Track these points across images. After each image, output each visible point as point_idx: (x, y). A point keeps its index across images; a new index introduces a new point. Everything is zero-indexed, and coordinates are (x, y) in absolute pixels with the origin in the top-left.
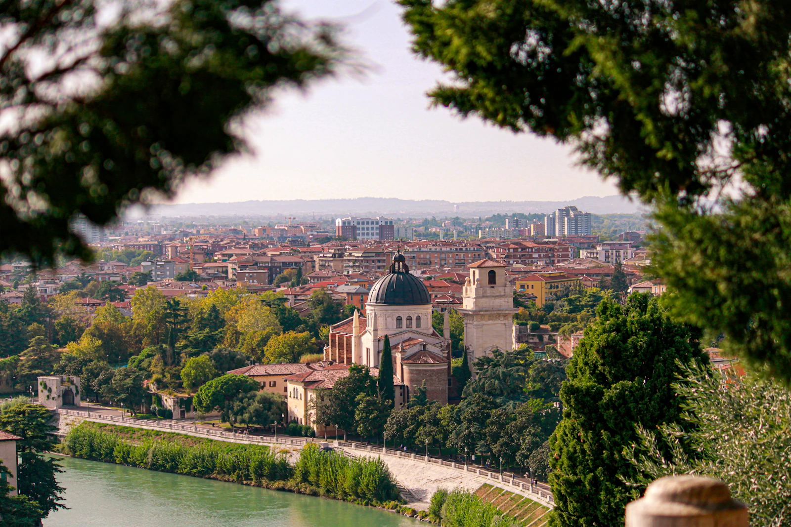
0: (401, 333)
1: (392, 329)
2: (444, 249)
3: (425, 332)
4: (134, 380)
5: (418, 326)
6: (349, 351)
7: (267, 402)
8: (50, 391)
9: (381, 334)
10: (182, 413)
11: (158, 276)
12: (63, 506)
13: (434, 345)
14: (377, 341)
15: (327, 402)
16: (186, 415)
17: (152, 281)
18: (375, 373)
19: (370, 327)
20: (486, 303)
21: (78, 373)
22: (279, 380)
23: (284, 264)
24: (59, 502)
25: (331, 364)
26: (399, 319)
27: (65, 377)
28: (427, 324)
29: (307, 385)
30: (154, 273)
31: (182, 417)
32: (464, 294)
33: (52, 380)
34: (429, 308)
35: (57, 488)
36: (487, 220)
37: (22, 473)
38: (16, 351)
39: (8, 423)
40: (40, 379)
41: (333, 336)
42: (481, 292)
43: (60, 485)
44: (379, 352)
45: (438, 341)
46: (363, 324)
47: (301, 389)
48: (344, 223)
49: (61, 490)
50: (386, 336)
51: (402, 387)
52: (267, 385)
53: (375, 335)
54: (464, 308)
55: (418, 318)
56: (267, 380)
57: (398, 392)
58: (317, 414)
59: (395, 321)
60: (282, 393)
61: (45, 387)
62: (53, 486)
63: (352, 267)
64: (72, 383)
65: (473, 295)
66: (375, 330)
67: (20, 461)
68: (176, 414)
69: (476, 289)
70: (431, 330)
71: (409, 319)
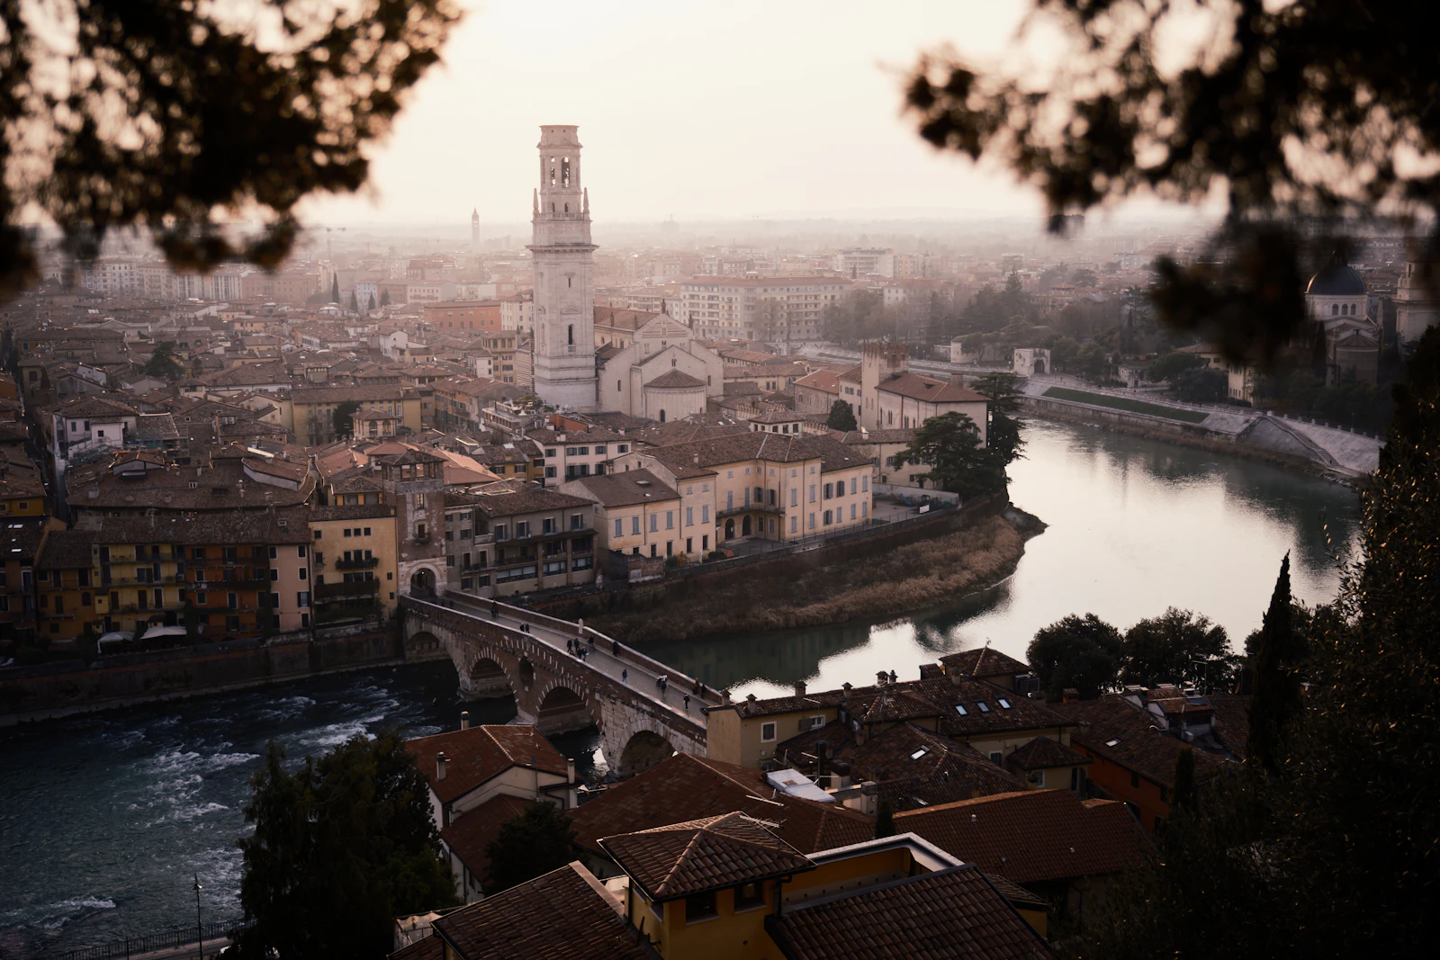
0: (1337, 319)
1: (1329, 316)
2: (1388, 245)
3: (1360, 318)
4: (1096, 353)
5: (1353, 312)
7: (1210, 377)
8: (1024, 360)
9: (1318, 320)
11: (1127, 265)
13: (1367, 331)
14: (1314, 326)
17: (1121, 270)
21: (1049, 346)
24: (1022, 453)
26: (1335, 307)
27: (1038, 350)
28: (1362, 311)
30: (1123, 263)
32: (1399, 285)
33: (1027, 353)
34: (1365, 298)
35: (1021, 442)
37: (991, 429)
38: (997, 328)
40: (1016, 351)
42: (1415, 284)
44: (1315, 337)
45: (1370, 327)
50: (1323, 322)
51: (1333, 367)
52: (1212, 361)
53: (1312, 321)
54: (1398, 298)
55: (1354, 307)
57: (1328, 371)
58: (1254, 389)
59: (1331, 309)
61: (1021, 357)
62: (1016, 440)
64: (1044, 355)
65: (1408, 286)
67: (990, 419)
69: (1411, 281)
70: (1366, 317)
71: (1345, 307)
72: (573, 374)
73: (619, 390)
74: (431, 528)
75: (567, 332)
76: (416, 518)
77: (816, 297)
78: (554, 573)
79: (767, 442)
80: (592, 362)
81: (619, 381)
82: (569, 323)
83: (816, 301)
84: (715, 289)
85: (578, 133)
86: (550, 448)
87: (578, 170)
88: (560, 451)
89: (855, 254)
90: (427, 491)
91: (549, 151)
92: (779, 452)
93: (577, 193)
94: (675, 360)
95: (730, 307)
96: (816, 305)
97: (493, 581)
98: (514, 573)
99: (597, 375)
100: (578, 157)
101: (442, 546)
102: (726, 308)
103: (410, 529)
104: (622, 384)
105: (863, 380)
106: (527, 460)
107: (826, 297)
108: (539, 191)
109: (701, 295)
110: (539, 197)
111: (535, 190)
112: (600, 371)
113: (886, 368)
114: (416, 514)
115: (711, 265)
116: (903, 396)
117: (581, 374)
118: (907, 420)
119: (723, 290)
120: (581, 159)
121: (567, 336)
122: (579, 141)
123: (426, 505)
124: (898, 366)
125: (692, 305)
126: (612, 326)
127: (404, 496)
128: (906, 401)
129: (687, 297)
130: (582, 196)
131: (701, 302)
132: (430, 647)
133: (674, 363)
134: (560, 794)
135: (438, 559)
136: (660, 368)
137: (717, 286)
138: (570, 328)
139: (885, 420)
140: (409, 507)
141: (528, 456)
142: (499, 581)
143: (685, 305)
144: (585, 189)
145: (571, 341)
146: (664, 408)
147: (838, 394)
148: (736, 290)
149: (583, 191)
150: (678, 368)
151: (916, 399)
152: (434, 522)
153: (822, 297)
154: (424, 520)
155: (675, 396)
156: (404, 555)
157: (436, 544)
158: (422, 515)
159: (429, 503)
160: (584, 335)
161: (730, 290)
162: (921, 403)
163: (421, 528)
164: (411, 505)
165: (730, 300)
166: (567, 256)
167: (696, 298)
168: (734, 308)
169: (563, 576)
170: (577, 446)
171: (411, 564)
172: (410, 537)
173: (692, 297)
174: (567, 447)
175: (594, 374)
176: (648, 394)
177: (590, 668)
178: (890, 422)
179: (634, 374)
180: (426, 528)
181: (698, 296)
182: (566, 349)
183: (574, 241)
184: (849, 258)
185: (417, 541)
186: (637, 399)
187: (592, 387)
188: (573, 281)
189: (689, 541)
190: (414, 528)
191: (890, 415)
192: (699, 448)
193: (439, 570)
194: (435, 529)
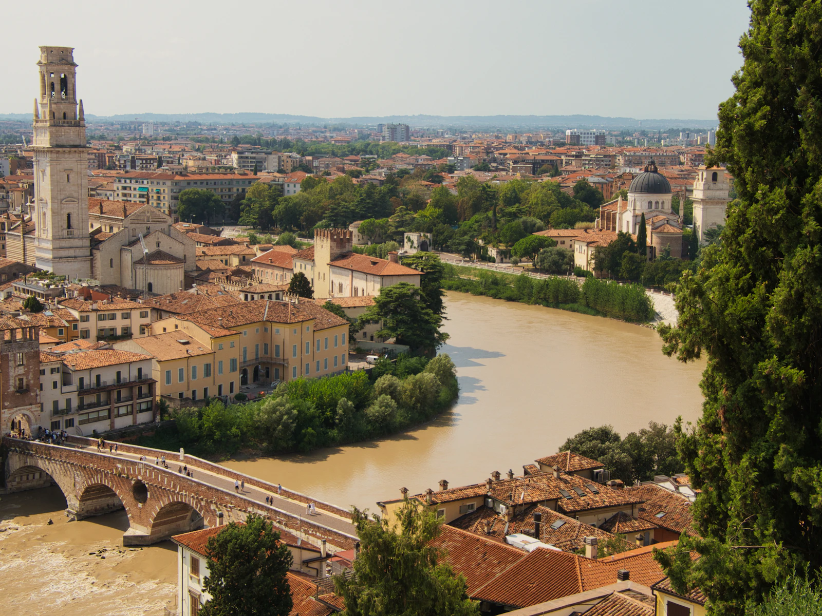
0: (652, 211)
1: (645, 209)
3: (667, 211)
4: (471, 237)
5: (662, 207)
6: (614, 223)
7: (561, 254)
8: (412, 243)
9: (638, 212)
10: (502, 259)
12: (445, 318)
13: (673, 220)
14: (635, 216)
15: (602, 255)
16: (504, 260)
17: (458, 170)
18: (635, 238)
19: (630, 207)
20: (711, 194)
21: (430, 231)
22: (567, 241)
23: (543, 161)
24: (443, 315)
25: (601, 230)
26: (650, 203)
27: (422, 234)
28: (668, 207)
29: (589, 244)
30: (457, 165)
31: (502, 262)
32: (694, 187)
33: (414, 237)
34: (670, 196)
36: (664, 133)
38: (388, 216)
39: (413, 264)
40: (406, 235)
41: (603, 212)
42: (707, 186)
43: (444, 305)
44: (636, 224)
45: (675, 218)
46: (624, 206)
47: (585, 248)
48: (571, 133)
49: (443, 308)
50: (643, 214)
51: (651, 247)
52: (559, 243)
53: (634, 213)
54: (694, 196)
55: (662, 202)
56: (559, 240)
57: (648, 251)
58: (595, 263)
59: (647, 204)
60: (569, 249)
61: (409, 240)
63: (588, 164)
64: (427, 237)
65: (701, 187)
66: (634, 209)
68: (498, 259)
69: (704, 184)
70: (671, 211)
71: (657, 203)
72: (71, 253)
73: (111, 267)
74: (28, 381)
75: (66, 218)
76: (17, 373)
77: (230, 190)
78: (124, 415)
79: (270, 308)
80: (87, 243)
81: (111, 260)
82: (68, 212)
83: (229, 193)
84: (145, 182)
85: (74, 54)
86: (84, 314)
87: (74, 85)
88: (93, 316)
89: (247, 154)
90: (26, 351)
91: (49, 68)
92: (282, 315)
93: (75, 103)
94: (160, 242)
95: (159, 198)
96: (229, 197)
97: (76, 423)
98: (92, 416)
99: (92, 254)
100: (74, 74)
101: (37, 395)
102: (155, 197)
103: (12, 382)
104: (114, 261)
105: (315, 258)
106: (67, 325)
107: (238, 190)
108: (39, 101)
109: (133, 186)
110: (39, 106)
111: (36, 100)
112: (94, 251)
113: (335, 249)
114: (17, 369)
115: (125, 161)
116: (352, 271)
117: (78, 252)
118: (356, 290)
119: (152, 183)
120: (77, 76)
121: (66, 222)
122: (75, 61)
123: (25, 362)
124: (345, 247)
125: (124, 195)
126: (102, 213)
127: (7, 355)
128: (354, 274)
129: (120, 188)
130: (78, 107)
131: (133, 192)
132: (28, 479)
133: (158, 244)
134: (315, 565)
135: (33, 406)
136: (145, 248)
137: (147, 179)
138: (69, 216)
139: (336, 288)
140: (11, 364)
141: (67, 321)
142: (81, 423)
143: (118, 195)
144: (81, 101)
145: (69, 226)
146: (152, 281)
147: (292, 270)
148: (164, 184)
149: (78, 102)
150: (161, 248)
151: (364, 273)
152: (31, 376)
153: (235, 190)
154: (23, 374)
155: (160, 272)
156: (6, 404)
157: (32, 394)
158: (21, 370)
159: (27, 361)
160: (80, 221)
161: (158, 183)
162: (369, 276)
163: (21, 380)
164: (13, 362)
165: (158, 192)
166: (66, 156)
167: (128, 189)
168: (162, 198)
169: (131, 417)
170: (107, 313)
171: (12, 411)
172: (12, 389)
173: (124, 188)
174: (99, 313)
175: (89, 254)
176: (137, 270)
177: (206, 485)
178: (341, 290)
179: (124, 253)
180: (25, 380)
181: (130, 188)
182: (65, 232)
183: (72, 143)
184: (242, 158)
185: (17, 392)
186: (128, 273)
187: (88, 264)
188: (71, 176)
189: (220, 387)
190: (15, 380)
191: (341, 286)
192: (220, 313)
193: (34, 414)
194: (32, 382)
